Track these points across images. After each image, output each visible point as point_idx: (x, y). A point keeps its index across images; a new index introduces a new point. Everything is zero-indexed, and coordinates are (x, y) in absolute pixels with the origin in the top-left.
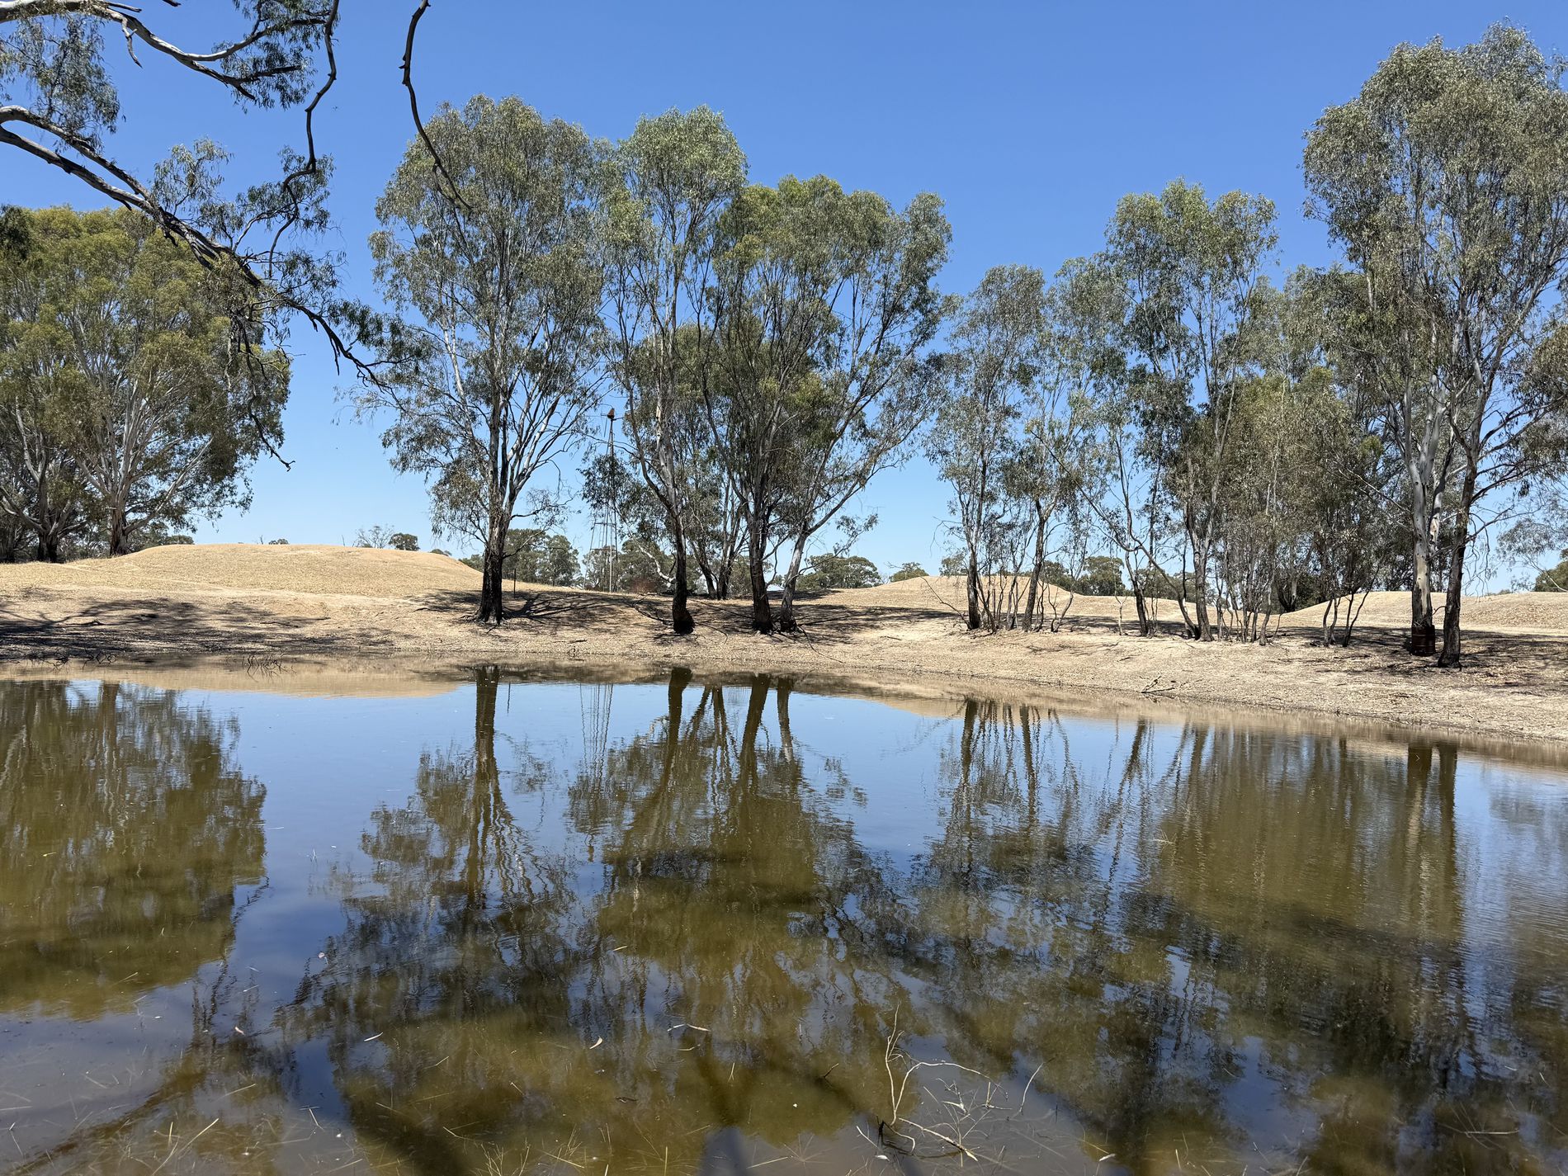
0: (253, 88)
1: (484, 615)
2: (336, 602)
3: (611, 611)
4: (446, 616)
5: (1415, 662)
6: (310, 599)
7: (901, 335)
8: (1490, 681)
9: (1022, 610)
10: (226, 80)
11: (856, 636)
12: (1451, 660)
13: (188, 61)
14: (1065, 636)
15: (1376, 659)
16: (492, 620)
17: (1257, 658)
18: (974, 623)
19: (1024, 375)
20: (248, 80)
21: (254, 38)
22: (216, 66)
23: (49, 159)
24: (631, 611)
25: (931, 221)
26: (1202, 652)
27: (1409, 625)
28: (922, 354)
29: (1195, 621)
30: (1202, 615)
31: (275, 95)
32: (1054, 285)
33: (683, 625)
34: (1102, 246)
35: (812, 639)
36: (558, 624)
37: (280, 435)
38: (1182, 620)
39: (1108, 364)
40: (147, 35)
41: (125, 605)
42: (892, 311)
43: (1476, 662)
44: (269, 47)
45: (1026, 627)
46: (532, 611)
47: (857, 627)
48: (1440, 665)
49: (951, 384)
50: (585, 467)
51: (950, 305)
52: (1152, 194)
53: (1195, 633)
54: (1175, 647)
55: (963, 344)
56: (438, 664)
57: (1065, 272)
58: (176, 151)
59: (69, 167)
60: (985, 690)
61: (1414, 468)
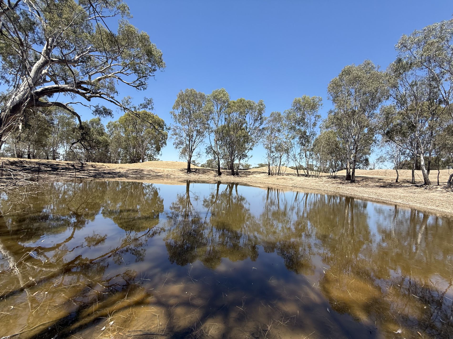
0: (139, 88)
1: (188, 172)
2: (166, 170)
3: (209, 172)
4: (182, 172)
5: (346, 181)
6: (162, 169)
7: (257, 124)
8: (359, 185)
9: (277, 172)
10: (134, 86)
11: (248, 176)
12: (353, 181)
13: (128, 84)
14: (285, 176)
15: (339, 181)
16: (189, 173)
17: (316, 180)
18: (269, 174)
19: (279, 131)
20: (138, 86)
21: (138, 80)
22: (132, 84)
23: (109, 100)
24: (212, 172)
25: (262, 105)
26: (307, 179)
27: (346, 175)
28: (261, 127)
29: (306, 174)
30: (308, 173)
31: (142, 89)
32: (282, 115)
33: (220, 174)
34: (291, 107)
35: (241, 176)
36: (199, 173)
37: (166, 144)
38: (304, 174)
39: (293, 128)
40: (121, 80)
41: (133, 170)
42: (256, 120)
43: (358, 182)
44: (140, 81)
45: (278, 175)
46: (196, 171)
47: (249, 175)
48: (351, 182)
49: (266, 132)
50: (206, 148)
51: (265, 119)
52: (300, 98)
53: (306, 176)
54: (303, 178)
55: (267, 125)
56: (180, 180)
57: (285, 112)
58: (124, 98)
59: (111, 101)
60: (270, 186)
61: (347, 145)
